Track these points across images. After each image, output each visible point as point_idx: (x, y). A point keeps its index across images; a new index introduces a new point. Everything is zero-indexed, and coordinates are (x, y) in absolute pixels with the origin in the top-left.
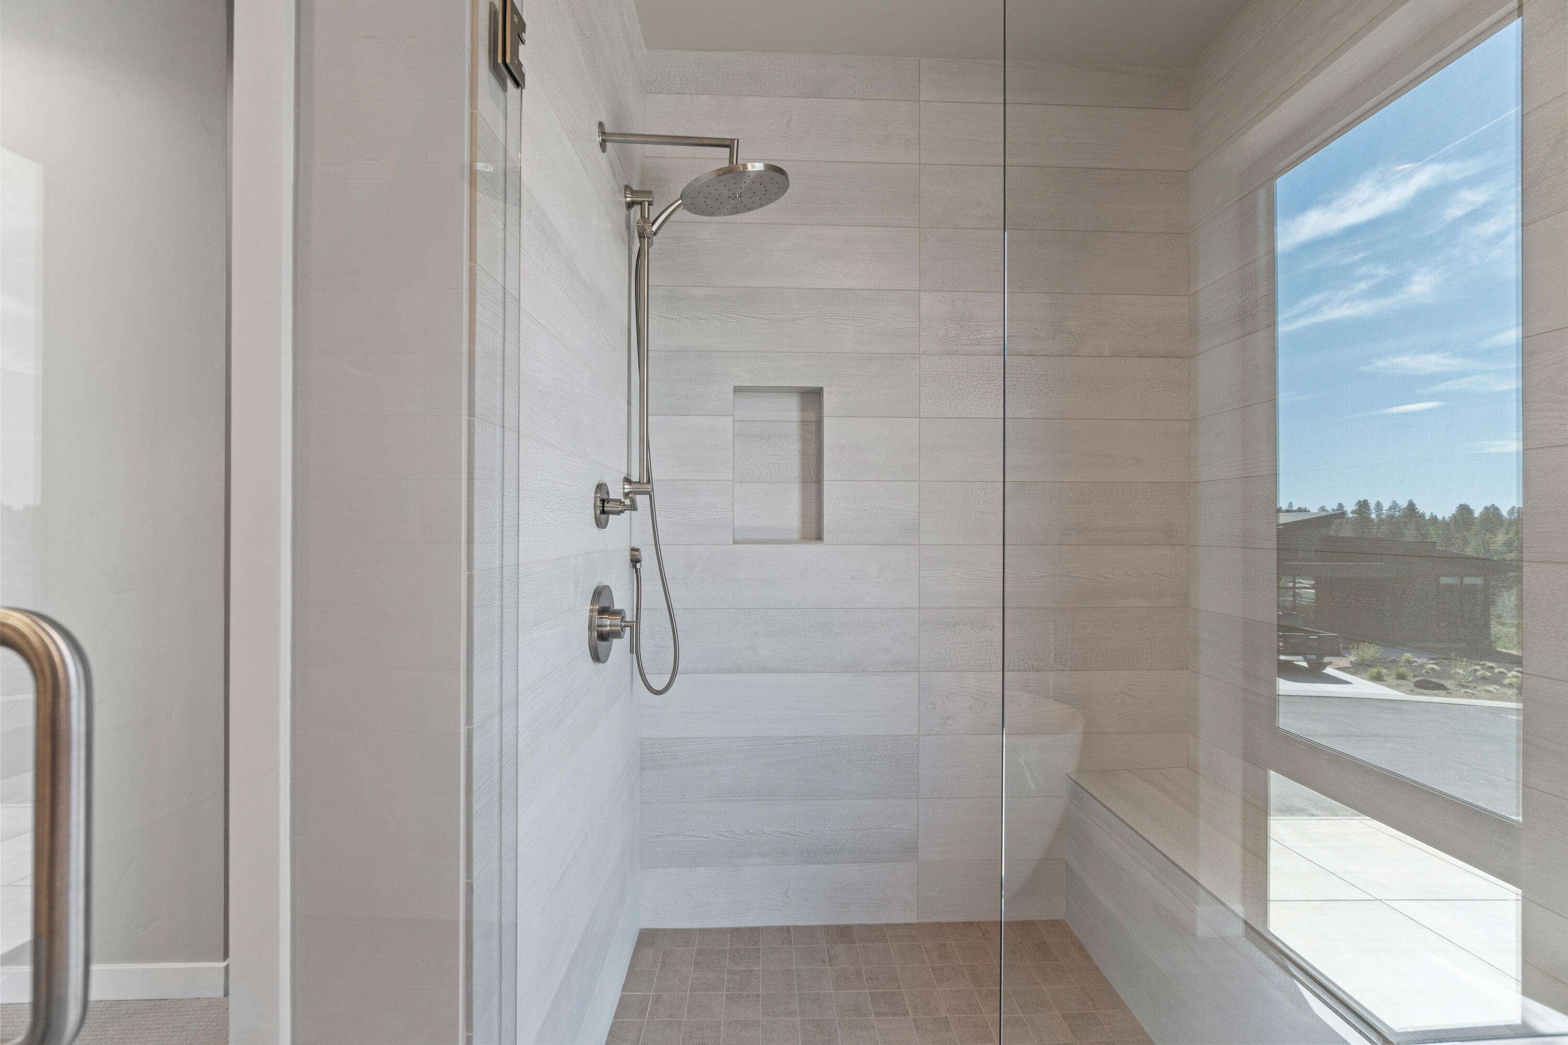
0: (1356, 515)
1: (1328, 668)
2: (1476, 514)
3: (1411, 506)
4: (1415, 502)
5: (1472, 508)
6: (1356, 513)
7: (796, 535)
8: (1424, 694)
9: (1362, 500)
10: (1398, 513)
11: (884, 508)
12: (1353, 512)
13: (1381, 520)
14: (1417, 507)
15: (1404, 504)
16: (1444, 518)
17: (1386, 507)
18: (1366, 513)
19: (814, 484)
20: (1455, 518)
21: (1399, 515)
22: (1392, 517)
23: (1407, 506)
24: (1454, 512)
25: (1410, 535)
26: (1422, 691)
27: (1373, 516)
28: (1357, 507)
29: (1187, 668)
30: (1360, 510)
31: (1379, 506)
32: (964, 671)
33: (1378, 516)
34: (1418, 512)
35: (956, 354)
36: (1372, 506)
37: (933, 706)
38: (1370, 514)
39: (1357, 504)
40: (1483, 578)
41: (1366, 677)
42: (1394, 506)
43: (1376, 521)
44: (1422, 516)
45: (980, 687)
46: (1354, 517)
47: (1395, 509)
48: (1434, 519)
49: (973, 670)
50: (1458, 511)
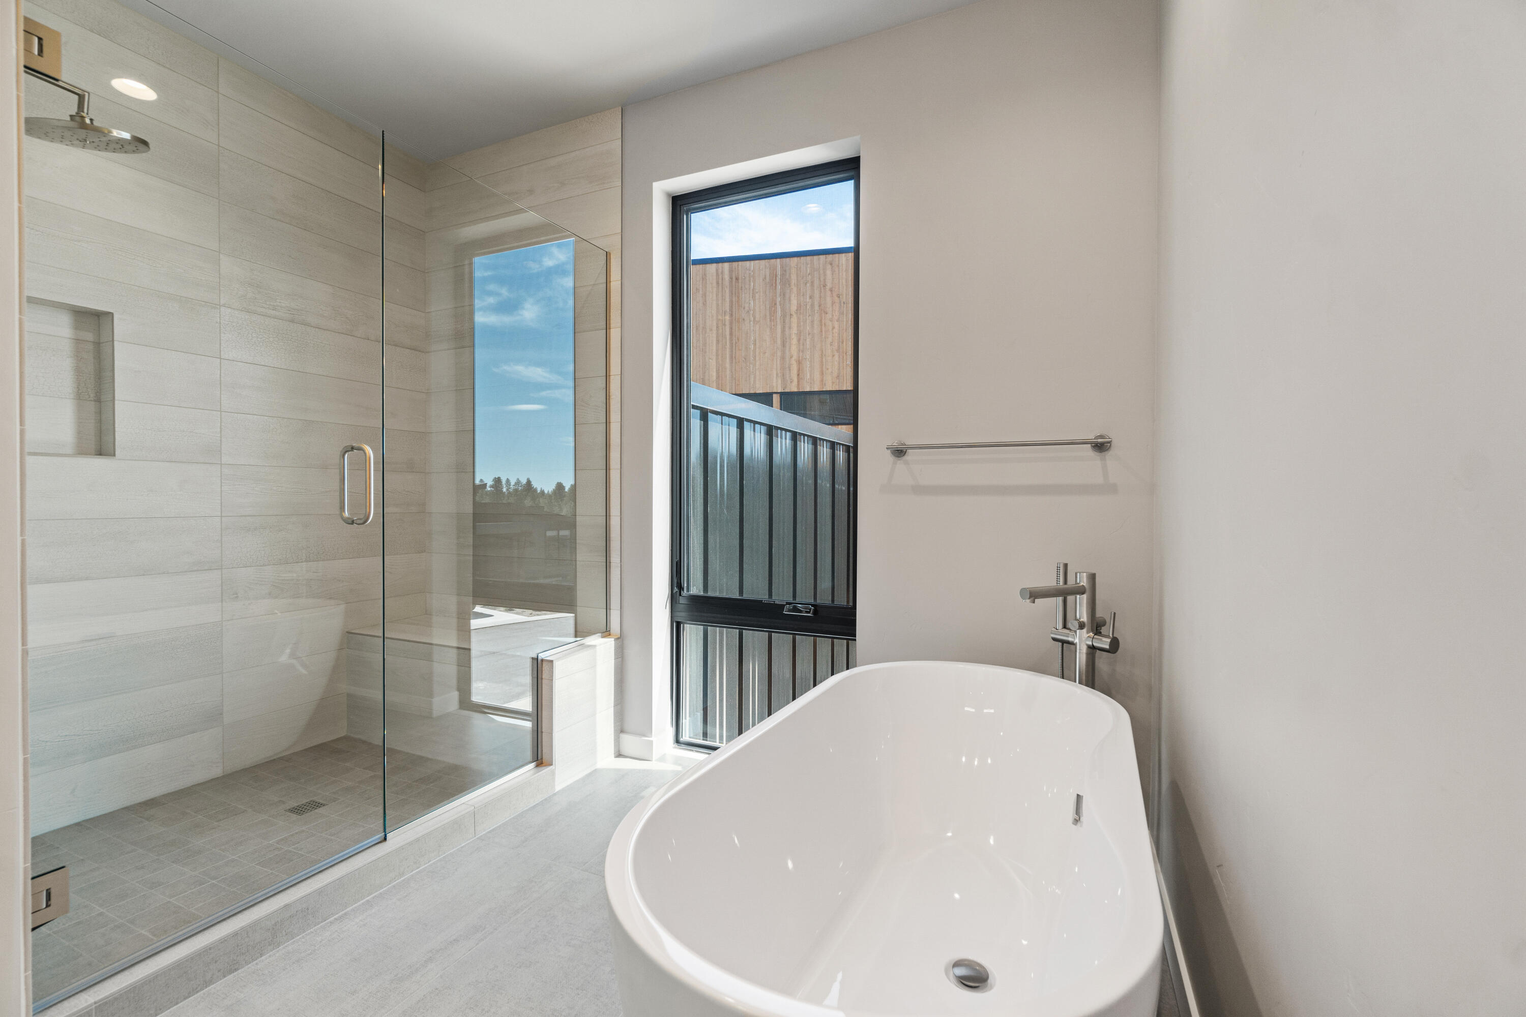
0: (493, 489)
1: (476, 607)
2: (567, 489)
3: (529, 482)
4: (531, 480)
5: (564, 485)
6: (493, 487)
7: (69, 450)
8: (538, 615)
9: (497, 477)
10: (520, 488)
11: (184, 431)
12: (491, 486)
13: (509, 493)
14: (532, 483)
15: (524, 481)
16: (548, 492)
17: (513, 482)
18: (500, 487)
19: (93, 403)
20: (554, 492)
21: (521, 489)
22: (516, 490)
23: (526, 483)
24: (554, 488)
25: (528, 502)
26: (537, 613)
27: (504, 490)
28: (493, 482)
29: (425, 551)
30: (496, 484)
31: (508, 481)
32: (264, 565)
33: (507, 490)
34: (533, 487)
35: (255, 313)
36: (504, 482)
37: (236, 596)
38: (502, 489)
39: (493, 480)
40: (569, 531)
41: (502, 610)
42: (518, 482)
43: (506, 494)
44: (536, 490)
45: (278, 576)
46: (491, 490)
47: (518, 485)
48: (542, 492)
49: (272, 564)
50: (556, 487)
